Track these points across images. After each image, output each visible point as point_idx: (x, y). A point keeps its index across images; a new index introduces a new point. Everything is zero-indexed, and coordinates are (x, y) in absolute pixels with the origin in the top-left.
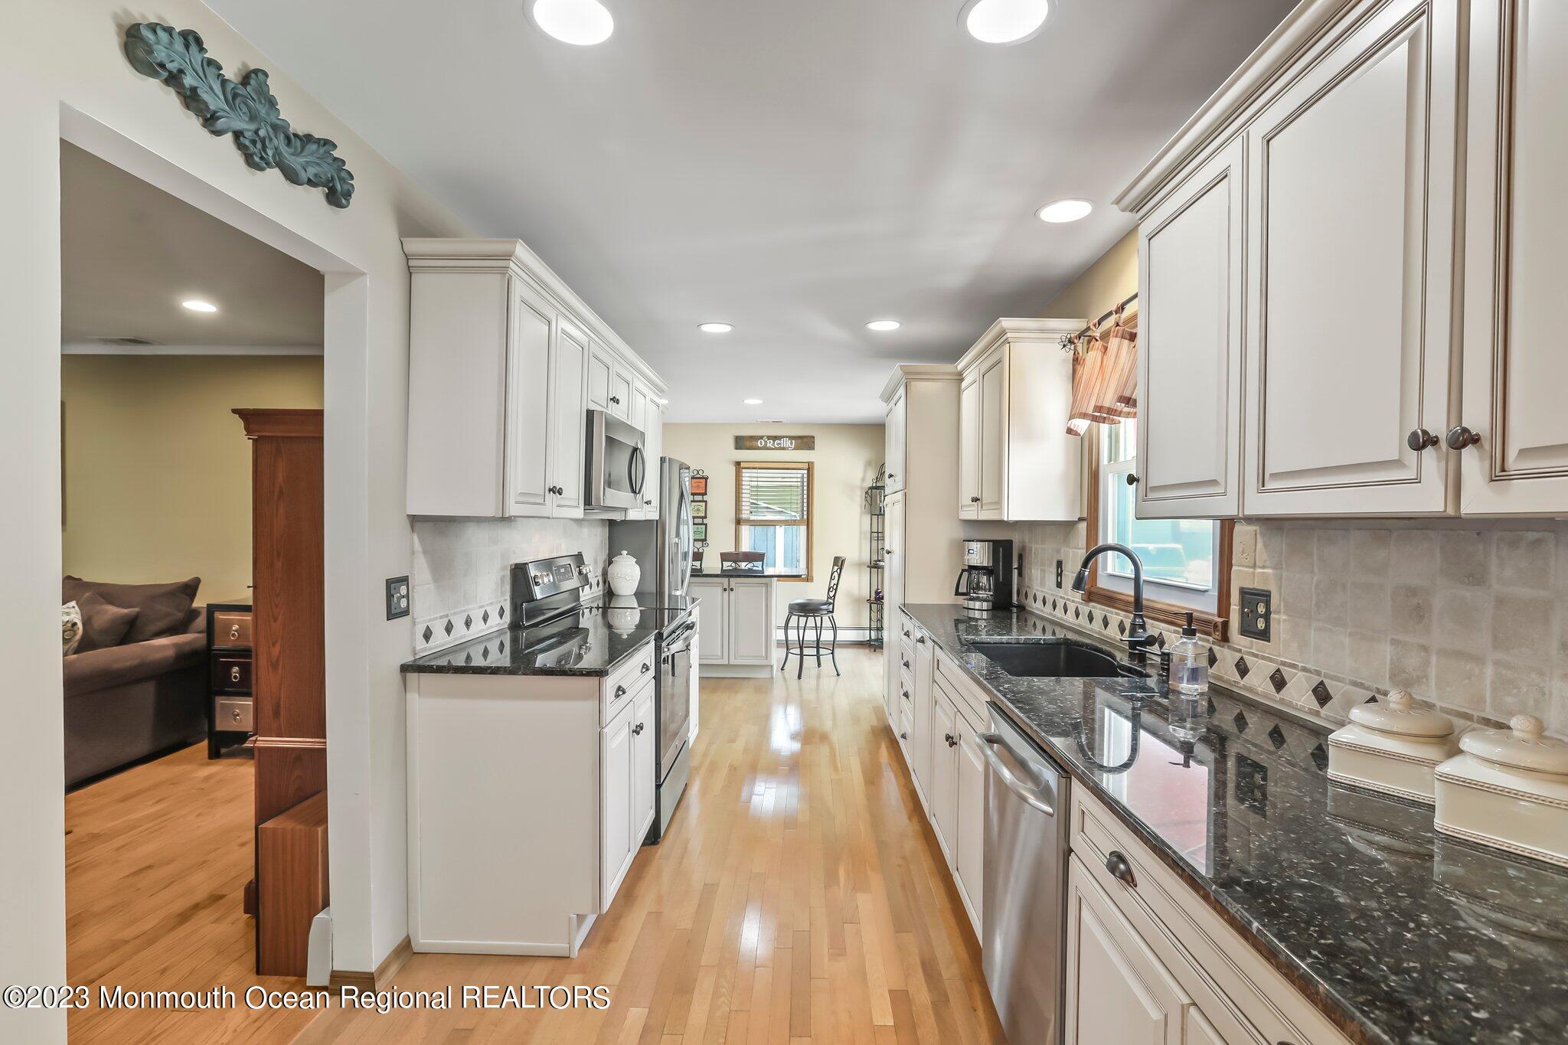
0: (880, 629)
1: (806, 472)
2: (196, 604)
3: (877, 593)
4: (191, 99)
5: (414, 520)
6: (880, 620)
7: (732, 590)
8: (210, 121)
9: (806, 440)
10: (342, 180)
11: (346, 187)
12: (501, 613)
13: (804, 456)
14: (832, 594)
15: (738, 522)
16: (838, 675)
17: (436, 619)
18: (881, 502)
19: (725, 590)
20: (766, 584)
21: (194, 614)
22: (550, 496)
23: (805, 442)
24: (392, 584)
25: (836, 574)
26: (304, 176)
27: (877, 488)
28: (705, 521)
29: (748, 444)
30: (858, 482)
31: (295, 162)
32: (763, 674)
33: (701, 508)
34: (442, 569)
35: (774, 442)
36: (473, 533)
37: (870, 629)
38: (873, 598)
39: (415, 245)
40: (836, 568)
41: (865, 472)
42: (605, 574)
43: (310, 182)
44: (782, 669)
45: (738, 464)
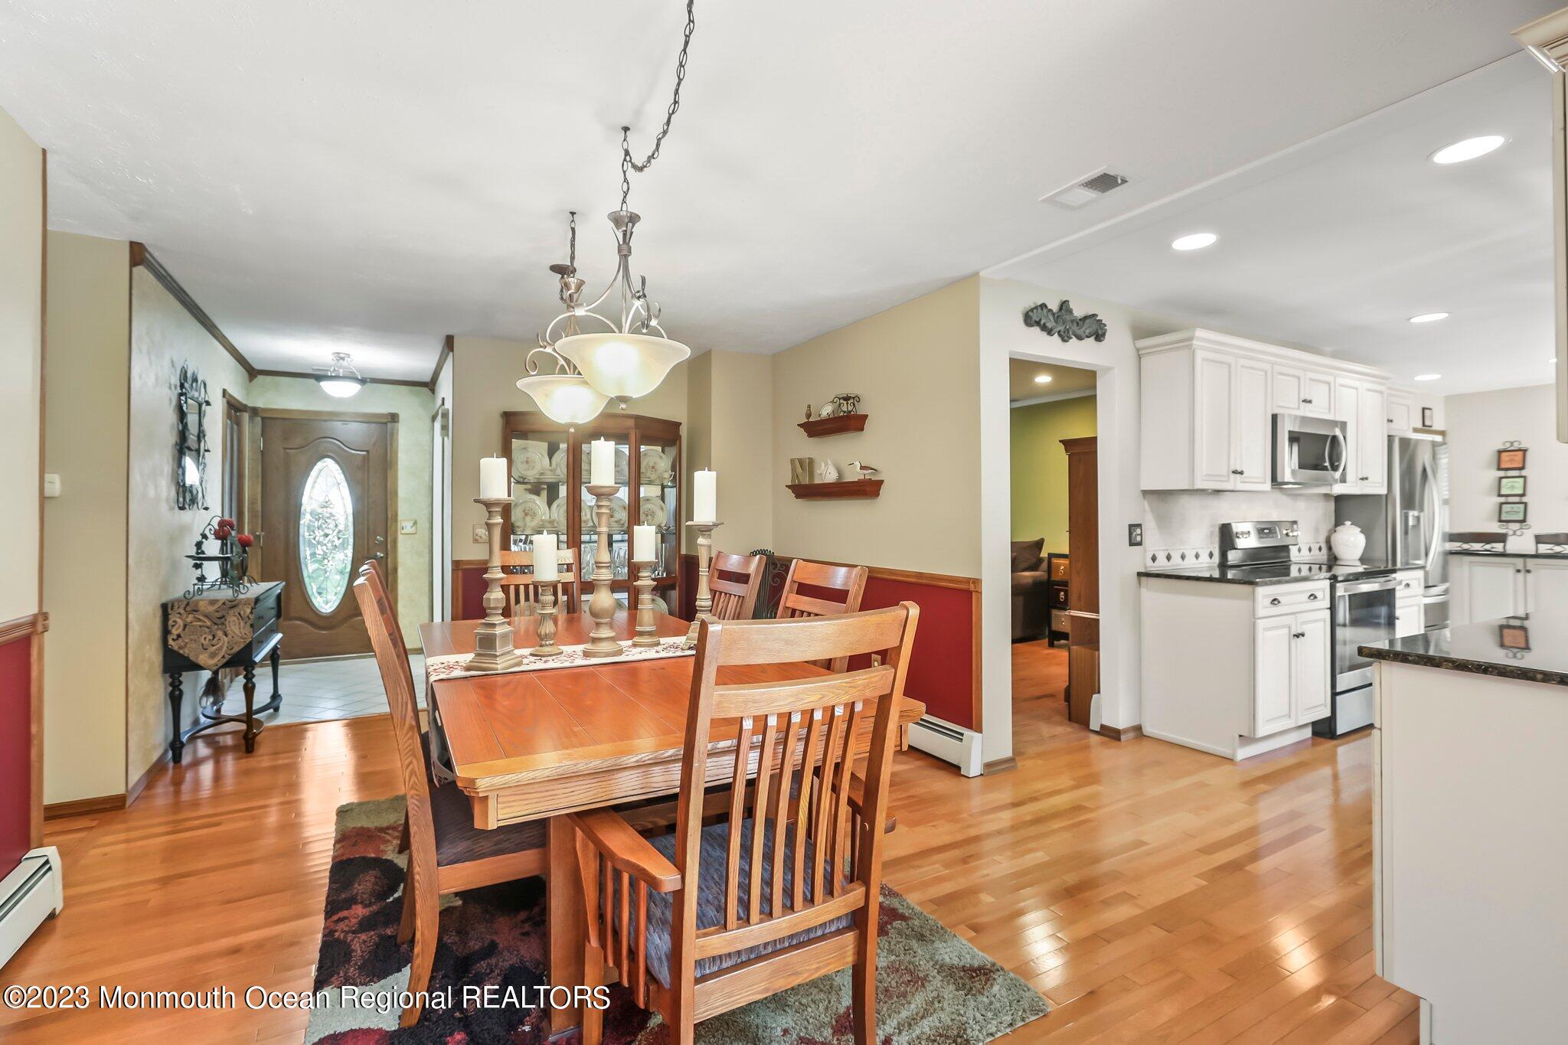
2: (1042, 555)
4: (1044, 328)
5: (1145, 493)
7: (1529, 571)
8: (1050, 332)
10: (1101, 329)
11: (1103, 331)
12: (1211, 555)
17: (1159, 550)
19: (1519, 571)
21: (1041, 560)
22: (1233, 476)
24: (1132, 527)
26: (1084, 336)
28: (1524, 499)
31: (1080, 332)
33: (1516, 486)
34: (1164, 522)
36: (1185, 501)
39: (1142, 343)
42: (1328, 542)
43: (1088, 337)
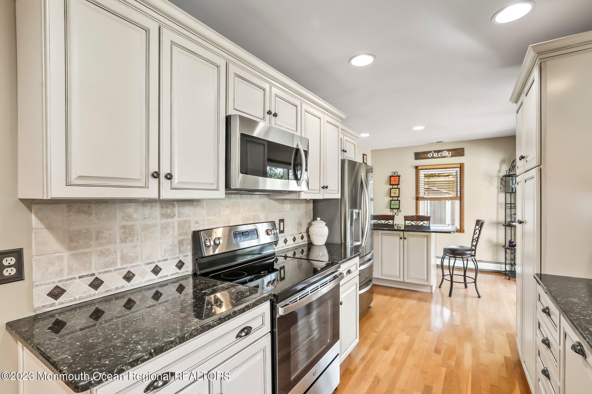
0: (513, 264)
1: (459, 169)
3: (511, 242)
5: (32, 203)
6: (514, 259)
7: (405, 238)
9: (458, 151)
12: (180, 266)
13: (458, 160)
14: (474, 244)
15: (417, 199)
16: (479, 297)
18: (513, 184)
19: (401, 238)
20: (427, 236)
22: (156, 181)
23: (459, 152)
25: (477, 231)
27: (509, 176)
28: (399, 199)
29: (422, 156)
30: (495, 173)
32: (426, 290)
33: (396, 192)
35: (438, 154)
37: (506, 264)
38: (507, 246)
40: (477, 227)
41: (501, 166)
44: (440, 287)
45: (416, 167)
